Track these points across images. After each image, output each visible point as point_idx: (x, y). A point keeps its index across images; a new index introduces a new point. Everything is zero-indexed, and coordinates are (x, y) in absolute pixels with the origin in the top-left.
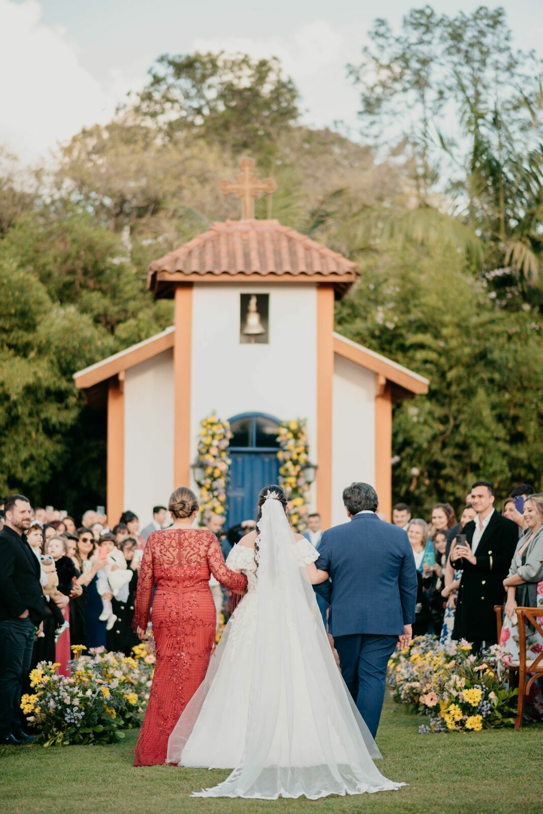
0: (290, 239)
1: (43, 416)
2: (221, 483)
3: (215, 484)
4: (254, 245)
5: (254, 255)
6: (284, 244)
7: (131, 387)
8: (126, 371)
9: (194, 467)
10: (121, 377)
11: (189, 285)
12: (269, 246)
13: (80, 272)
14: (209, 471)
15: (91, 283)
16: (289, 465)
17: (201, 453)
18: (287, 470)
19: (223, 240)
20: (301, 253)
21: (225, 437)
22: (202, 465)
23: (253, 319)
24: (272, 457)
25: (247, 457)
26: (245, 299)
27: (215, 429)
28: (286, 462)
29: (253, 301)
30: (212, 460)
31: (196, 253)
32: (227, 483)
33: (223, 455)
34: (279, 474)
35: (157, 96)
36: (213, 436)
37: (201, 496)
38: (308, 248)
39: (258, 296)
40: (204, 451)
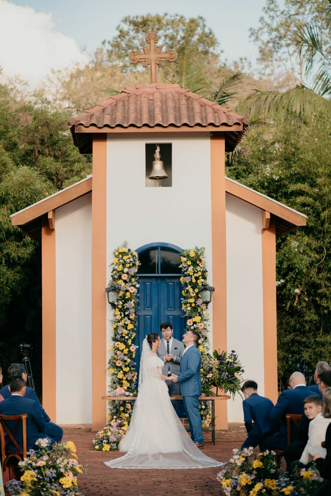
0: (188, 99)
2: (131, 304)
3: (126, 305)
4: (158, 103)
5: (157, 111)
6: (184, 102)
7: (59, 225)
8: (54, 211)
9: (108, 291)
10: (50, 216)
11: (103, 137)
12: (171, 104)
13: (38, 142)
14: (121, 293)
15: (47, 151)
16: (189, 288)
17: (114, 279)
18: (188, 292)
19: (132, 100)
20: (197, 108)
21: (134, 265)
22: (115, 289)
23: (158, 166)
24: (176, 281)
25: (154, 282)
26: (150, 149)
27: (125, 258)
28: (186, 285)
29: (158, 150)
30: (123, 284)
31: (108, 111)
32: (137, 304)
33: (133, 280)
34: (181, 296)
35: (123, 44)
36: (124, 265)
37: (115, 315)
38: (203, 106)
39: (161, 145)
40: (116, 277)
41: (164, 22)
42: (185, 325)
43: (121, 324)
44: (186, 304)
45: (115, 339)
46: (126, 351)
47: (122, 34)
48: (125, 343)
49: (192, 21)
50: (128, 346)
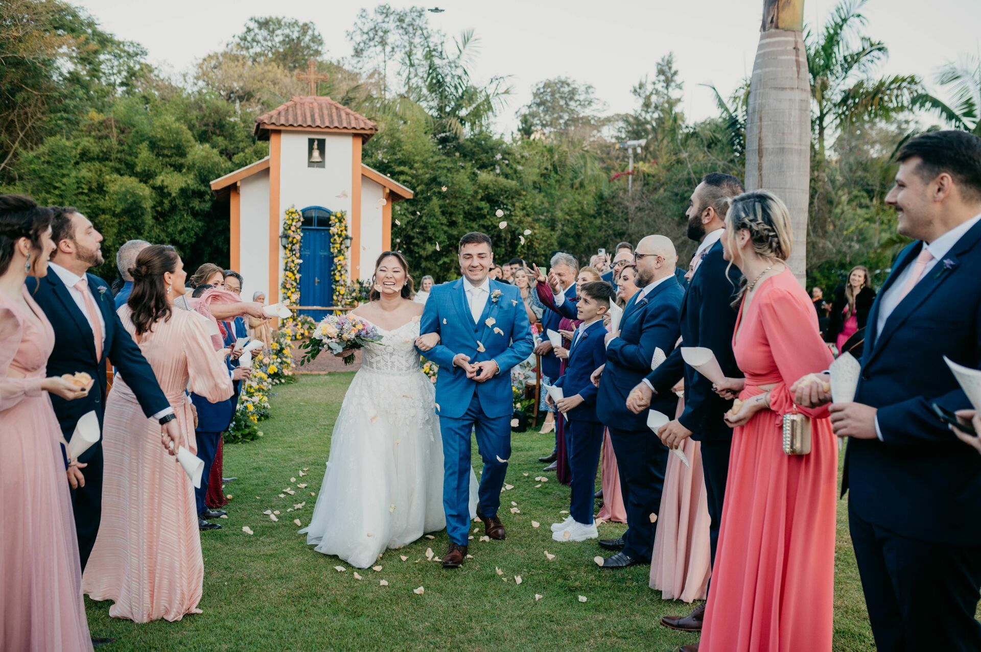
0: (337, 108)
1: (191, 205)
2: (297, 247)
3: (294, 247)
4: (317, 111)
5: (317, 116)
6: (334, 110)
7: (243, 191)
8: (241, 180)
9: (281, 237)
10: (238, 184)
11: (278, 132)
12: (326, 112)
13: (211, 125)
14: (290, 239)
15: (218, 132)
16: (336, 237)
17: (285, 229)
18: (335, 240)
19: (298, 106)
20: (344, 116)
21: (299, 220)
22: (286, 236)
23: (316, 153)
24: (326, 232)
25: (312, 232)
26: (311, 142)
27: (293, 215)
28: (334, 235)
29: (316, 143)
30: (292, 233)
31: (283, 113)
32: (301, 247)
33: (298, 230)
34: (330, 242)
35: (249, 39)
36: (293, 220)
37: (286, 254)
38: (347, 114)
39: (319, 140)
40: (287, 228)
41: (283, 23)
42: (333, 261)
43: (290, 260)
44: (334, 247)
45: (286, 270)
46: (293, 278)
47: (249, 30)
48: (293, 272)
49: (306, 25)
50: (294, 275)
